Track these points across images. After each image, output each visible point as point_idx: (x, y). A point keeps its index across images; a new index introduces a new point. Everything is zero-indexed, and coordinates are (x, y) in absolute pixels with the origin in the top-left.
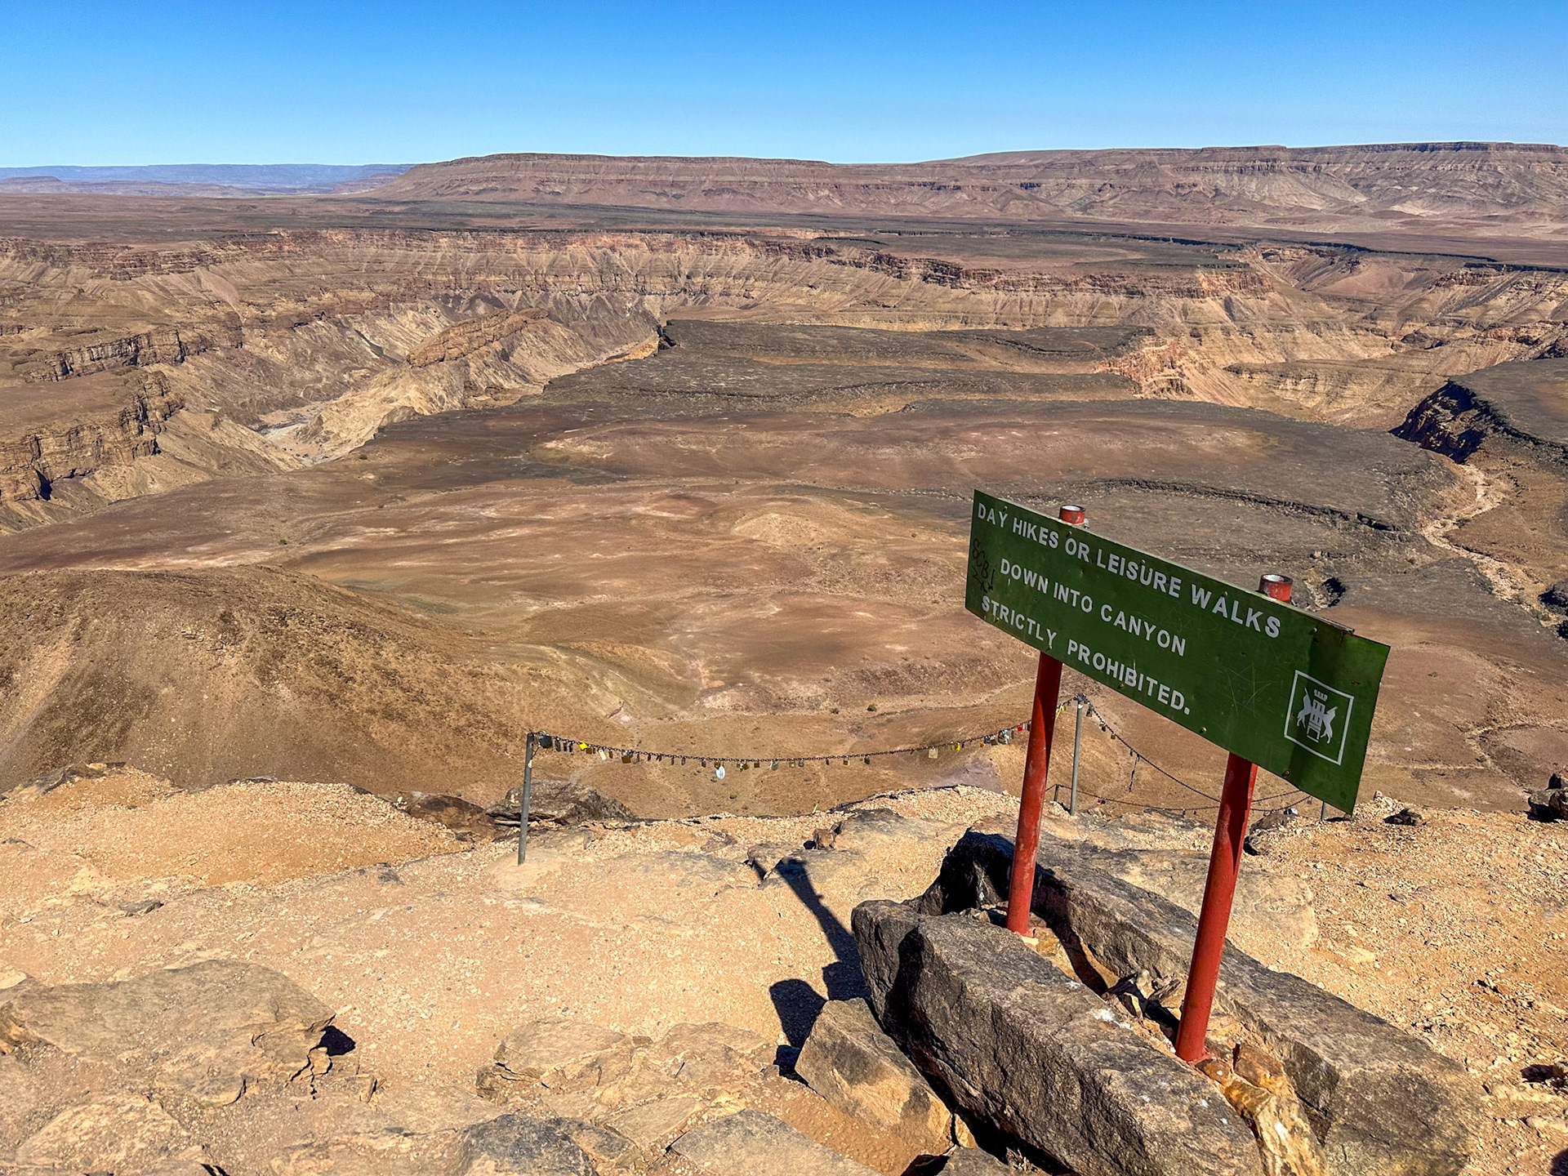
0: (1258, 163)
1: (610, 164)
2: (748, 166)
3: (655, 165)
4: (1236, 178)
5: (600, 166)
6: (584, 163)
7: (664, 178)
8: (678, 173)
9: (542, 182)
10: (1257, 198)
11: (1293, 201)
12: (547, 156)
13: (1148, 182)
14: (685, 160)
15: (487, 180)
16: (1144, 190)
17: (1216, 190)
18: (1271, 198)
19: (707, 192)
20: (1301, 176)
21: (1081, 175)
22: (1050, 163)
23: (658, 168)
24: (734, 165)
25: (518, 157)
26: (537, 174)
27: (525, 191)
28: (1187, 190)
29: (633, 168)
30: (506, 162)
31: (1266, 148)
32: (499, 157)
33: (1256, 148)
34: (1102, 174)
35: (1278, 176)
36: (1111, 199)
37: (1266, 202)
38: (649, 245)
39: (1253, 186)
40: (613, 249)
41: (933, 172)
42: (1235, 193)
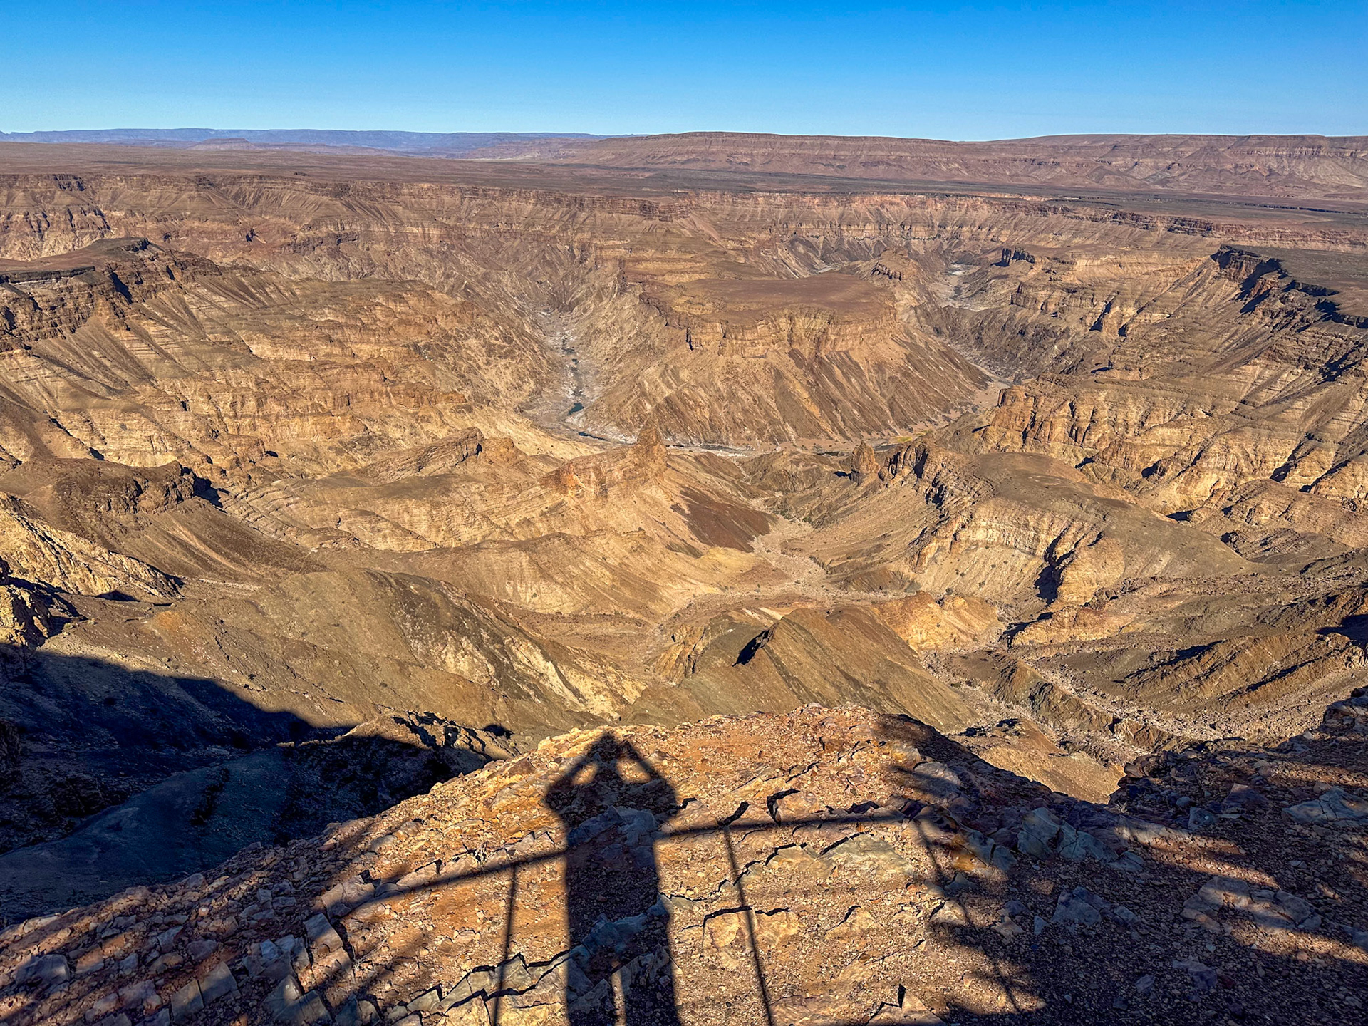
0: (1304, 149)
1: (783, 141)
2: (894, 144)
3: (819, 142)
4: (1286, 162)
5: (775, 143)
6: (762, 140)
7: (827, 152)
8: (838, 148)
9: (731, 155)
10: (1306, 177)
11: (1337, 181)
12: (733, 134)
13: (1212, 162)
14: (844, 138)
15: (687, 153)
16: (1209, 169)
17: (1270, 170)
18: (1318, 177)
19: (865, 164)
20: (1340, 160)
21: (1144, 155)
22: (1116, 145)
23: (822, 145)
24: (882, 143)
25: (710, 134)
26: (727, 149)
27: (721, 161)
28: (1245, 170)
29: (802, 144)
30: (701, 138)
31: (1310, 137)
32: (694, 134)
33: (1303, 137)
34: (1164, 155)
35: (1322, 161)
36: (1181, 175)
37: (1315, 181)
38: (908, 203)
39: (1301, 168)
40: (882, 206)
41: (1025, 150)
42: (1286, 173)
